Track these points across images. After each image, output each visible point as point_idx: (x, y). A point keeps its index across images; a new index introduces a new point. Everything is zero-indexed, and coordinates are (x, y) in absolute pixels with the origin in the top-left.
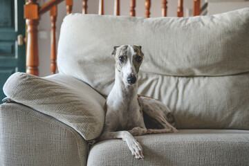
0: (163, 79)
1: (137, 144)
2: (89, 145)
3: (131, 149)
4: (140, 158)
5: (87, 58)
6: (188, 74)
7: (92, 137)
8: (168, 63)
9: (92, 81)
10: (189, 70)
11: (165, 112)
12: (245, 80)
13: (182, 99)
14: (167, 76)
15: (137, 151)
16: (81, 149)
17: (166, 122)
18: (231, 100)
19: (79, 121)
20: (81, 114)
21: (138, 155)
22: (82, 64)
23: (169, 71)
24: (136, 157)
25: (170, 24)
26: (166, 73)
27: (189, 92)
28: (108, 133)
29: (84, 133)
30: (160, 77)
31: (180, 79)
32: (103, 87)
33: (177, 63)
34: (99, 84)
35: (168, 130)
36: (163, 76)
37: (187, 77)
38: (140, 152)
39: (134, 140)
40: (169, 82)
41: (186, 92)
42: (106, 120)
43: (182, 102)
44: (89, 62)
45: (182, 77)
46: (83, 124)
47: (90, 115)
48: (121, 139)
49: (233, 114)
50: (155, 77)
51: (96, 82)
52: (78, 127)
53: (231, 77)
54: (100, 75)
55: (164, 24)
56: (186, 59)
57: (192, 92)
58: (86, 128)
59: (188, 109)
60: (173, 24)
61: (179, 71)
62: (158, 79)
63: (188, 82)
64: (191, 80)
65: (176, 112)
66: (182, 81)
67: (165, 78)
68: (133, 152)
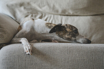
0: (54, 16)
3: (24, 48)
4: (29, 54)
12: (99, 18)
18: (91, 29)
38: (29, 50)
49: (91, 36)
53: (91, 17)
62: (51, 17)
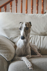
0: (35, 36)
1: (30, 63)
2: (9, 63)
4: (31, 69)
5: (7, 28)
6: (44, 34)
7: (10, 59)
8: (37, 30)
9: (9, 37)
10: (45, 33)
11: (37, 49)
13: (43, 44)
14: (37, 35)
15: (30, 66)
16: (5, 65)
17: (38, 52)
19: (5, 53)
20: (5, 50)
21: (30, 68)
22: (5, 30)
23: (37, 33)
24: (30, 69)
25: (38, 16)
26: (36, 34)
27: (45, 41)
28: (16, 57)
29: (7, 58)
30: (34, 35)
31: (41, 36)
32: (13, 39)
33: (40, 30)
34: (12, 38)
35: (39, 56)
36: (35, 35)
37: (44, 35)
38: (31, 66)
39: (28, 61)
40: (37, 37)
41: (44, 41)
42: (16, 52)
43: (43, 45)
44: (8, 30)
45: (42, 35)
46: (6, 54)
47: (9, 50)
48: (22, 60)
50: (32, 35)
51: (10, 37)
52: (4, 55)
54: (12, 35)
55: (35, 16)
56: (44, 29)
57: (46, 41)
58: (8, 56)
59: (45, 47)
60: (39, 16)
61: (41, 33)
62: (33, 36)
63: (44, 37)
64: (46, 37)
65: (41, 49)
66: (42, 37)
67: (36, 36)
68: (28, 66)
